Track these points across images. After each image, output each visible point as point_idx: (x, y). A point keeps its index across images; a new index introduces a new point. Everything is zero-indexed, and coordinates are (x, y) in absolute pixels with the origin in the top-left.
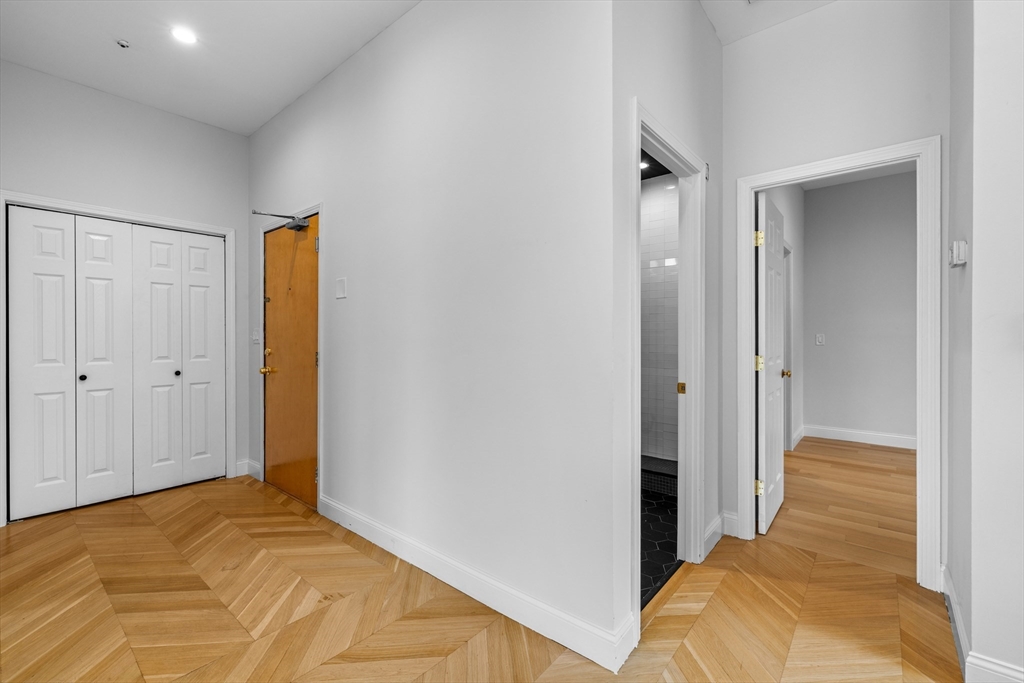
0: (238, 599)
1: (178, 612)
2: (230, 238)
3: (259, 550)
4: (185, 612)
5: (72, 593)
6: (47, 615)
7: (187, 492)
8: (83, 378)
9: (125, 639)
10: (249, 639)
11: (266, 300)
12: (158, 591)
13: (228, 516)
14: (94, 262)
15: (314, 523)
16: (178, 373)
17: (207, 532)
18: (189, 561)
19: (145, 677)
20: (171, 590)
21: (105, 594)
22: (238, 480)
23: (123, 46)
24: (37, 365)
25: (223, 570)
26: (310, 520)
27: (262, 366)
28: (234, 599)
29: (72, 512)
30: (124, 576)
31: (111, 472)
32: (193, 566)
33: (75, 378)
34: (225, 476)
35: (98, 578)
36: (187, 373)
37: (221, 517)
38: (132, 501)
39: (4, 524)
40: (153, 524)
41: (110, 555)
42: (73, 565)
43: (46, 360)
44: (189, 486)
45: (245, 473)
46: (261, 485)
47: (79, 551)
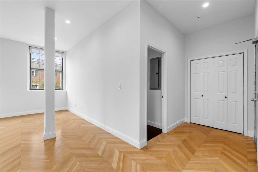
0: (194, 162)
1: (182, 153)
2: (245, 53)
3: (218, 157)
4: (183, 155)
5: (179, 138)
6: (174, 139)
7: (227, 133)
9: (171, 150)
10: (181, 170)
11: (255, 72)
12: (187, 147)
14: (205, 69)
18: (200, 147)
19: (163, 158)
20: (188, 149)
21: (181, 142)
22: (247, 137)
25: (202, 154)
28: (193, 161)
30: (188, 141)
31: (208, 119)
32: (199, 148)
33: (200, 96)
34: (243, 134)
35: (185, 138)
36: (228, 97)
37: (224, 143)
38: (212, 128)
39: (189, 122)
40: (207, 135)
41: (192, 136)
42: (186, 134)
43: (196, 92)
44: (229, 132)
45: (252, 136)
46: (252, 142)
47: (190, 132)
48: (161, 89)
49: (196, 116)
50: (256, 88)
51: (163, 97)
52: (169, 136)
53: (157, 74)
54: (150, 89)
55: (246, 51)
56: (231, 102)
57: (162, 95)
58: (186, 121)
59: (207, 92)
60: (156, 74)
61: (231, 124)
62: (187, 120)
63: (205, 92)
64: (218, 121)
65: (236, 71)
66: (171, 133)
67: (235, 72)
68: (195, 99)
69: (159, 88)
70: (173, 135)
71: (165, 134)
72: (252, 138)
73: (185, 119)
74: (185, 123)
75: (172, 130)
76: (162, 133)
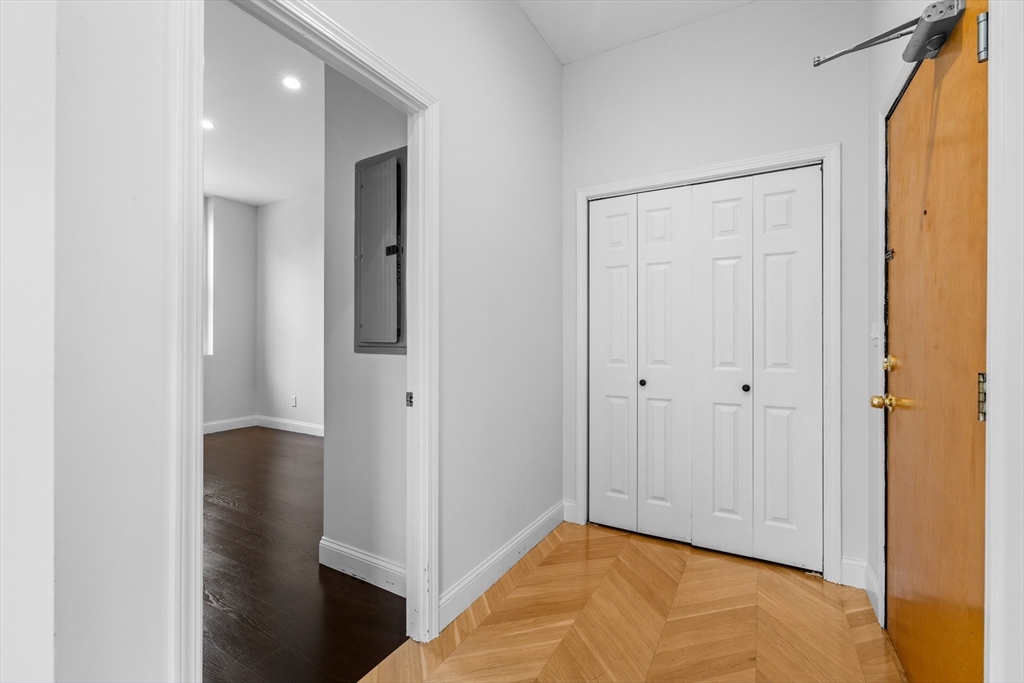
2: (831, 163)
7: (753, 572)
8: (643, 383)
11: (889, 253)
14: (656, 244)
16: (746, 388)
22: (843, 596)
24: (609, 365)
27: (881, 392)
29: (633, 536)
31: (667, 504)
33: (635, 383)
34: (821, 573)
36: (756, 389)
38: (687, 552)
39: (582, 522)
40: (665, 613)
41: (585, 639)
42: (551, 626)
43: (614, 361)
44: (761, 565)
45: (860, 584)
46: (873, 633)
47: (577, 604)
49: (614, 491)
50: (890, 340)
51: (410, 399)
53: (390, 251)
54: (356, 351)
55: (835, 151)
56: (769, 410)
57: (409, 391)
58: (567, 517)
59: (662, 362)
60: (384, 251)
61: (768, 523)
63: (656, 362)
64: (714, 512)
65: (790, 256)
66: (461, 634)
67: (788, 257)
68: (611, 399)
69: (400, 344)
70: (472, 655)
71: (422, 649)
72: (865, 596)
73: (564, 503)
74: (563, 525)
75: (477, 605)
76: (409, 637)
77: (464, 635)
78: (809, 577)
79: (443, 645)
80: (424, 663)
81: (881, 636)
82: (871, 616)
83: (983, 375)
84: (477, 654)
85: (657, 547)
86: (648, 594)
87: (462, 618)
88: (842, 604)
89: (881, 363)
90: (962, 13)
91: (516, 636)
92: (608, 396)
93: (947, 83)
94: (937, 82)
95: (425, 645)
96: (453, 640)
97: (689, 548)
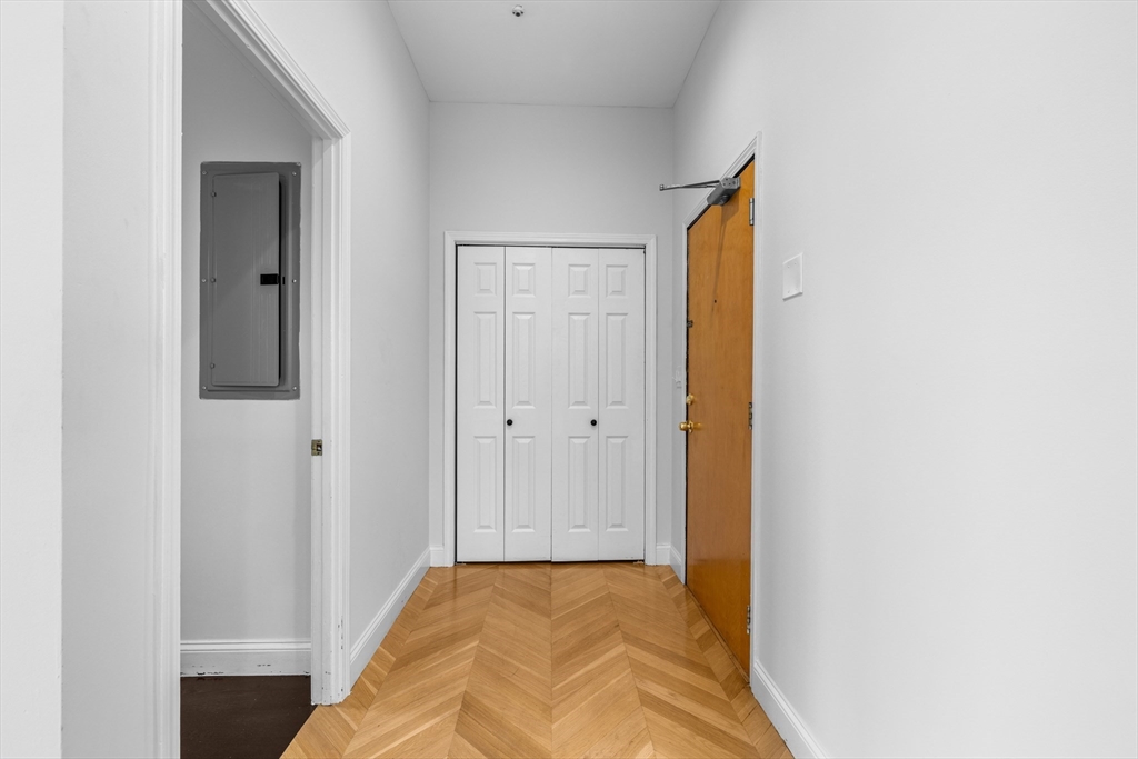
2: (651, 249)
5: (433, 704)
6: (406, 728)
7: (600, 571)
8: (510, 422)
11: (689, 324)
13: (627, 639)
14: (521, 296)
15: (741, 714)
16: (594, 423)
17: (595, 657)
18: (555, 712)
21: (453, 727)
22: (658, 572)
23: (518, 15)
24: (476, 407)
26: (735, 703)
27: (684, 420)
29: (500, 566)
31: (532, 530)
32: (554, 726)
33: (502, 423)
34: (643, 561)
35: (463, 689)
36: (600, 423)
37: (618, 634)
38: (548, 568)
39: (450, 564)
40: (549, 616)
41: (493, 651)
42: (459, 651)
43: (482, 403)
44: (604, 565)
45: (667, 562)
46: (680, 590)
47: (476, 629)
48: (296, 395)
49: (481, 527)
51: (317, 447)
52: (371, 714)
54: (203, 395)
55: (654, 240)
56: (609, 439)
57: (316, 437)
58: (435, 563)
59: (526, 403)
60: (256, 280)
61: (608, 530)
62: (440, 556)
63: (521, 403)
64: (569, 529)
66: (374, 683)
67: (623, 317)
68: (480, 440)
69: (280, 388)
70: (395, 696)
71: (338, 709)
72: (670, 569)
73: (431, 548)
74: (431, 571)
75: (377, 656)
76: (316, 706)
77: (378, 684)
78: (636, 566)
79: (360, 697)
80: (347, 718)
81: (684, 590)
82: (676, 579)
83: (751, 403)
84: (400, 693)
85: (524, 571)
86: (531, 606)
87: (368, 672)
88: (659, 577)
89: (684, 400)
90: (739, 188)
91: (431, 669)
92: (476, 437)
93: (730, 225)
94: (724, 220)
95: (340, 705)
96: (368, 690)
97: (549, 565)
